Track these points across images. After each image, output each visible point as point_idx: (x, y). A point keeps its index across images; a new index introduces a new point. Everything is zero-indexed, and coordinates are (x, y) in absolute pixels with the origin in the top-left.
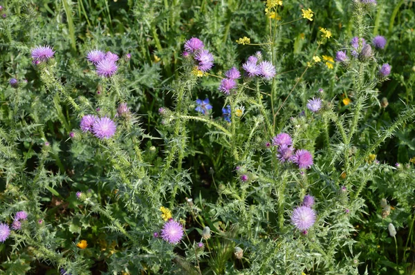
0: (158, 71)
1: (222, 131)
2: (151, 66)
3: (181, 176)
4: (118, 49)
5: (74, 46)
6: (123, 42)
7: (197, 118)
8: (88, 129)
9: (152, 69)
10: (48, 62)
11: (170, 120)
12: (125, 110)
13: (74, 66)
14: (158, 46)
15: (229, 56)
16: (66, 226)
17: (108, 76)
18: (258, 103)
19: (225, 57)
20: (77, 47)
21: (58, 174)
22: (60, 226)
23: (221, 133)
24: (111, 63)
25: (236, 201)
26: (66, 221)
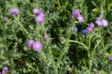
0: (59, 15)
1: (84, 46)
2: (56, 13)
3: (66, 59)
4: (45, 6)
5: (29, 4)
6: (47, 3)
7: (75, 41)
8: (30, 46)
9: (56, 14)
10: (16, 15)
11: (64, 42)
12: (46, 37)
13: (28, 13)
14: (59, 5)
15: (85, 11)
16: (23, 70)
17: (40, 23)
18: (99, 35)
19: (84, 11)
20: (30, 4)
21: (20, 53)
22: (21, 69)
23: (84, 47)
24: (42, 18)
25: (87, 71)
26: (23, 68)
